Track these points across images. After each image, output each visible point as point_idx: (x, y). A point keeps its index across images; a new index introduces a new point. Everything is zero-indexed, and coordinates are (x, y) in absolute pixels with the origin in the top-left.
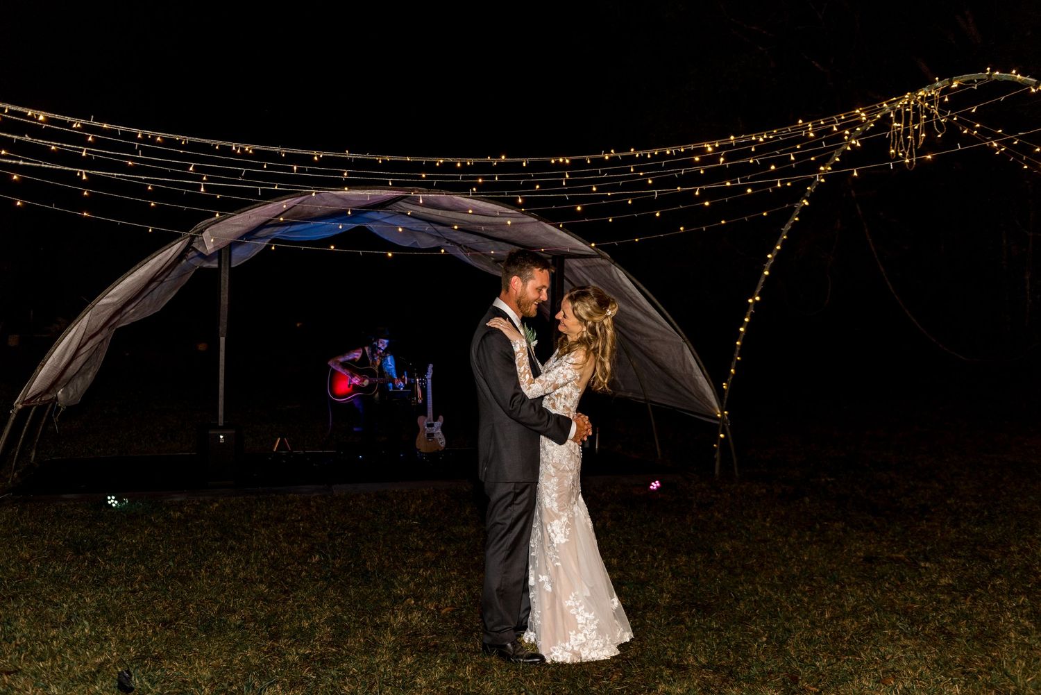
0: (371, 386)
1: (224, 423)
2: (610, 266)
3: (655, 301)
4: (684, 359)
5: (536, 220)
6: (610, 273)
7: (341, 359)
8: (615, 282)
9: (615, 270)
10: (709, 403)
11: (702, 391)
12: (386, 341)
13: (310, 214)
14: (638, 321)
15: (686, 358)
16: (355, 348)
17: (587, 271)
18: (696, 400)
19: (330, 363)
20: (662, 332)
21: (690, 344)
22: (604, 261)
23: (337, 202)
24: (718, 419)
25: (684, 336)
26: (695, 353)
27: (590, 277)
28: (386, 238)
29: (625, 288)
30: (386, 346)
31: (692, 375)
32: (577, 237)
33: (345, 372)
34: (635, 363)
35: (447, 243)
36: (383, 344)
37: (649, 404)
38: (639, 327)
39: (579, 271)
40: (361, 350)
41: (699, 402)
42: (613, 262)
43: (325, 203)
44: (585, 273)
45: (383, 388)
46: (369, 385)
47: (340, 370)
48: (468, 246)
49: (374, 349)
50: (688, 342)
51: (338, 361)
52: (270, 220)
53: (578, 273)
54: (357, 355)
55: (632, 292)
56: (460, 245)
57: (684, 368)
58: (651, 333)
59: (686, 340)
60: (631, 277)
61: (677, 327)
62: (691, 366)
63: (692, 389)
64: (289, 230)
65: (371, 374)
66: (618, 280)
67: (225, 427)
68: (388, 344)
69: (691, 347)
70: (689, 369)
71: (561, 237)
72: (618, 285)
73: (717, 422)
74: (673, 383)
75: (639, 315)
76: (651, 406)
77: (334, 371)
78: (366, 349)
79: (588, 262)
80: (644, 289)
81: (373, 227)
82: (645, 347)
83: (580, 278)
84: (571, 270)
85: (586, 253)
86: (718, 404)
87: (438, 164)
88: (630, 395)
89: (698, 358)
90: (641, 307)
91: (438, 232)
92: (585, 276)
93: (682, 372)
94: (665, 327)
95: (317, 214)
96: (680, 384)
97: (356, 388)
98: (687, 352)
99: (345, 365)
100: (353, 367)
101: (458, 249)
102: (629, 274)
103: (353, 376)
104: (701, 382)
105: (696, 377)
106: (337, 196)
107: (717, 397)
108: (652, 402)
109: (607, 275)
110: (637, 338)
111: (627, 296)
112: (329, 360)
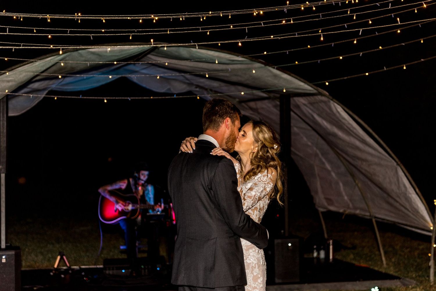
0: (134, 211)
1: (6, 246)
2: (329, 102)
3: (371, 131)
4: (398, 180)
5: (263, 66)
6: (330, 108)
7: (110, 188)
8: (335, 115)
9: (334, 106)
10: (423, 218)
11: (416, 207)
12: (146, 173)
13: (72, 68)
14: (357, 148)
15: (400, 179)
16: (121, 179)
17: (312, 107)
18: (412, 215)
19: (100, 190)
20: (379, 158)
21: (403, 167)
22: (324, 98)
23: (93, 57)
24: (430, 231)
25: (397, 160)
26: (407, 174)
27: (314, 112)
28: (144, 86)
29: (343, 121)
30: (146, 177)
31: (406, 194)
32: (299, 78)
33: (112, 199)
34: (360, 185)
35: (196, 88)
36: (144, 175)
37: (374, 220)
38: (358, 154)
39: (305, 107)
40: (126, 181)
41: (414, 217)
42: (331, 98)
43: (83, 59)
44: (310, 109)
45: (144, 212)
46: (132, 210)
47: (108, 197)
48: (214, 89)
49: (137, 179)
50: (401, 165)
51: (106, 190)
52: (37, 75)
53: (305, 109)
54: (123, 185)
55: (349, 124)
56: (206, 89)
57: (399, 187)
58: (370, 158)
59: (399, 163)
60: (347, 110)
61: (391, 152)
62: (405, 186)
63: (407, 206)
64: (63, 83)
65: (134, 201)
66: (338, 115)
67: (8, 248)
68: (149, 175)
69: (404, 169)
70: (403, 189)
71: (285, 79)
72: (338, 118)
73: (431, 234)
74: (392, 201)
75: (358, 143)
76: (376, 221)
77: (104, 198)
78: (131, 180)
79: (311, 99)
80: (360, 120)
81: (134, 77)
82: (366, 170)
83: (307, 114)
84: (298, 107)
85: (309, 92)
86: (430, 217)
87: (154, 21)
88: (358, 212)
89: (410, 178)
90: (360, 137)
91: (187, 79)
92: (310, 111)
93: (398, 191)
94: (380, 153)
95: (78, 69)
96: (397, 202)
97: (122, 213)
98: (401, 173)
99: (112, 193)
100: (119, 195)
101: (205, 92)
102: (346, 109)
103: (117, 203)
104: (414, 200)
105: (410, 196)
106: (93, 53)
107: (430, 213)
108: (375, 217)
109: (328, 111)
110: (358, 163)
111: (346, 127)
112: (99, 188)
